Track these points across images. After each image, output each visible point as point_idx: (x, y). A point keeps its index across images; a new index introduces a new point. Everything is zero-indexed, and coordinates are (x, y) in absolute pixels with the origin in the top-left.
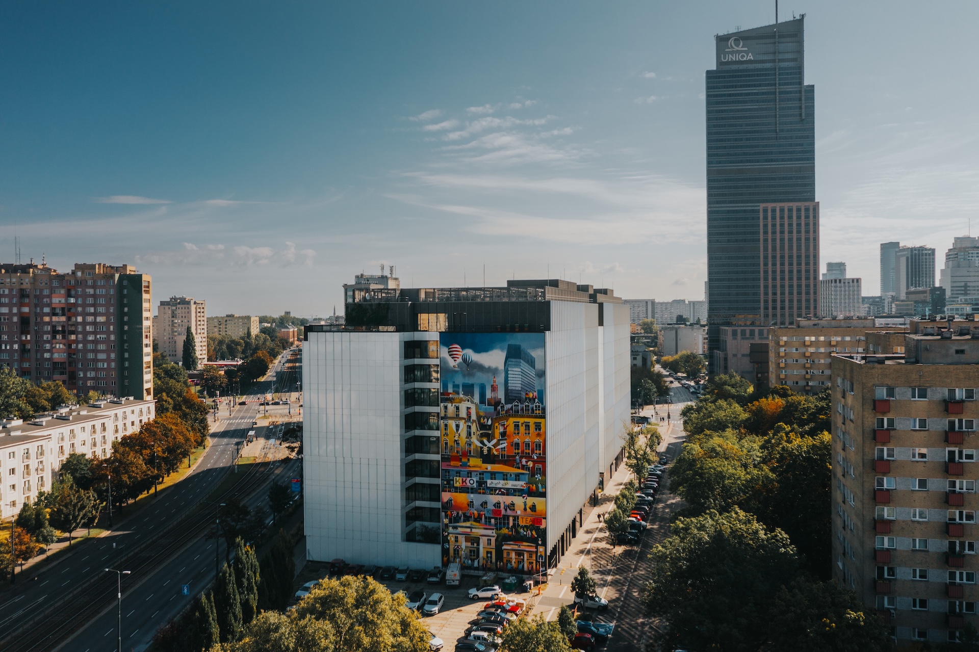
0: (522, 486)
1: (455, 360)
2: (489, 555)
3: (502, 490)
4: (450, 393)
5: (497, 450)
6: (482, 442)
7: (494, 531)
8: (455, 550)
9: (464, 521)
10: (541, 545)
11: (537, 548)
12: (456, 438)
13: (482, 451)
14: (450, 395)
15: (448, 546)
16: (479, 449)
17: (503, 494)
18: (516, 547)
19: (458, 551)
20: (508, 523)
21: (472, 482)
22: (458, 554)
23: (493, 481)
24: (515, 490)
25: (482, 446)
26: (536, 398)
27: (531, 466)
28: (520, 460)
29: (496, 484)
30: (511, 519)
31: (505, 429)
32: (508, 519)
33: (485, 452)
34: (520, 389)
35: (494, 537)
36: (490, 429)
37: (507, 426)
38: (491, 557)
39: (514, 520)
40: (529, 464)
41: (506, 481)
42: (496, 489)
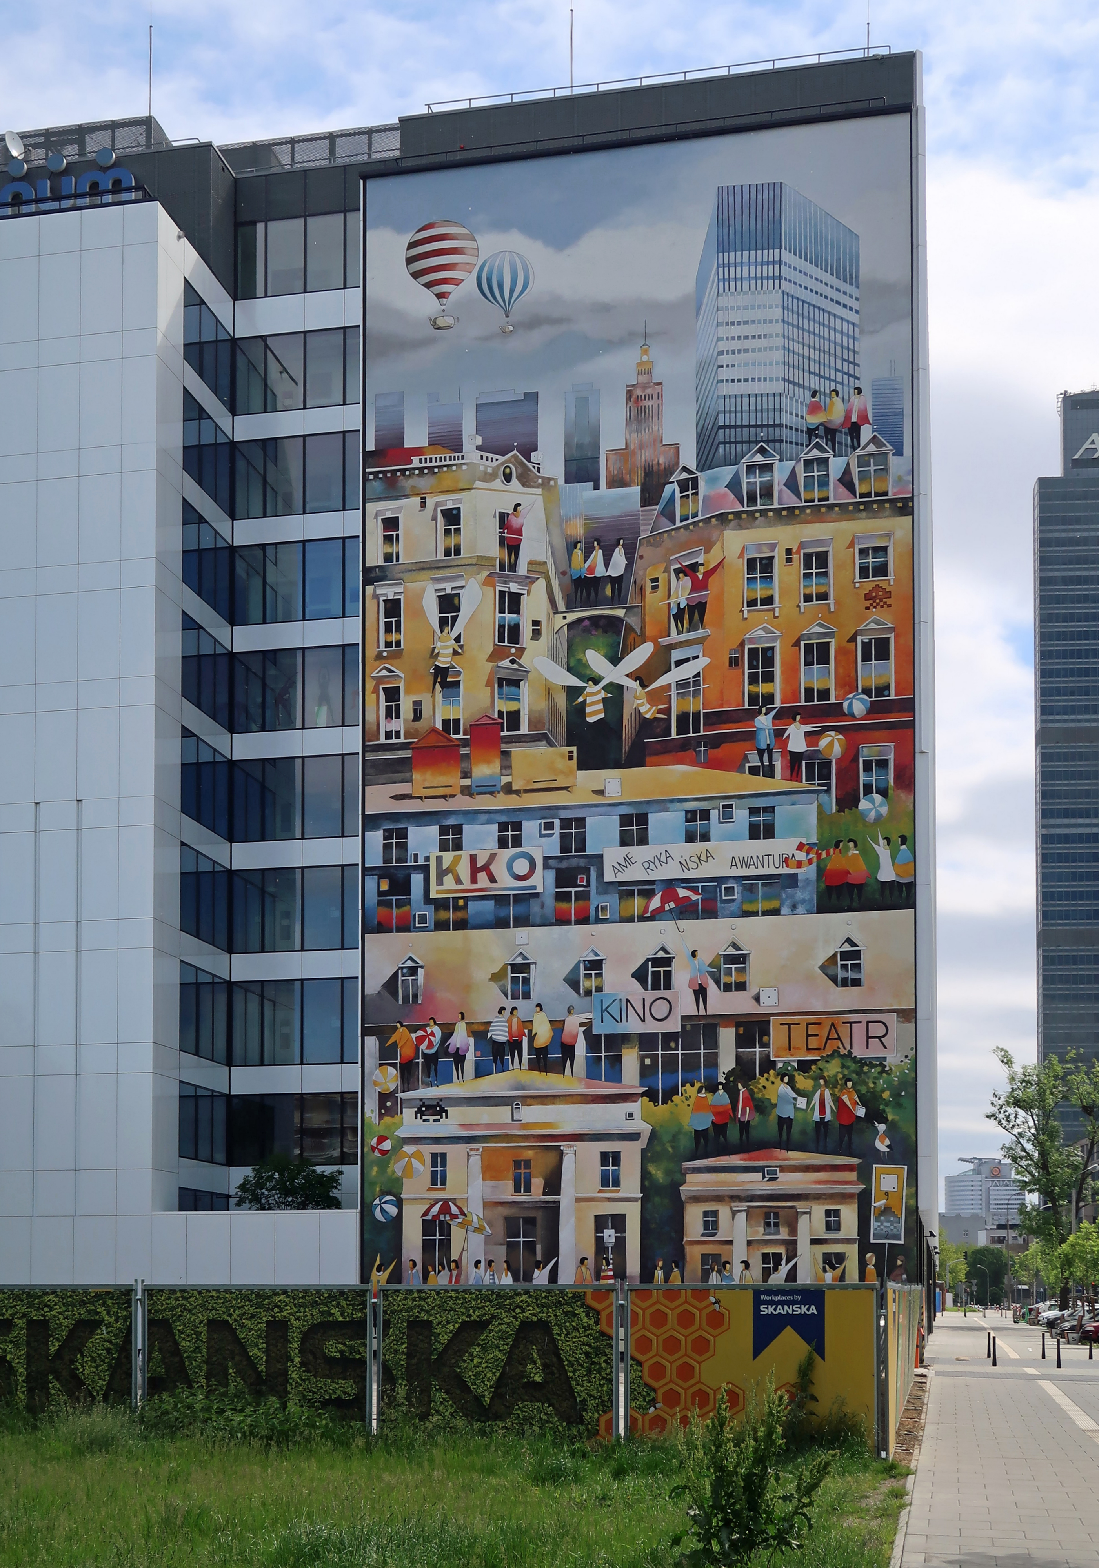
0: (786, 861)
1: (440, 296)
2: (609, 1236)
3: (682, 893)
4: (417, 451)
5: (653, 697)
6: (577, 668)
7: (635, 1107)
8: (428, 1227)
9: (480, 1072)
10: (891, 1158)
11: (865, 1175)
12: (442, 662)
13: (577, 712)
14: (415, 460)
15: (393, 1210)
16: (561, 701)
17: (686, 911)
18: (754, 1182)
19: (446, 1229)
20: (713, 1062)
21: (522, 867)
22: (446, 1245)
23: (635, 851)
24: (748, 883)
25: (575, 682)
26: (864, 419)
27: (837, 750)
28: (779, 734)
29: (648, 865)
30: (727, 1036)
31: (698, 586)
32: (713, 1042)
33: (595, 713)
34: (778, 387)
35: (633, 1136)
36: (618, 599)
37: (709, 574)
38: (620, 1243)
39: (743, 1041)
40: (823, 743)
41: (699, 846)
42: (647, 889)
